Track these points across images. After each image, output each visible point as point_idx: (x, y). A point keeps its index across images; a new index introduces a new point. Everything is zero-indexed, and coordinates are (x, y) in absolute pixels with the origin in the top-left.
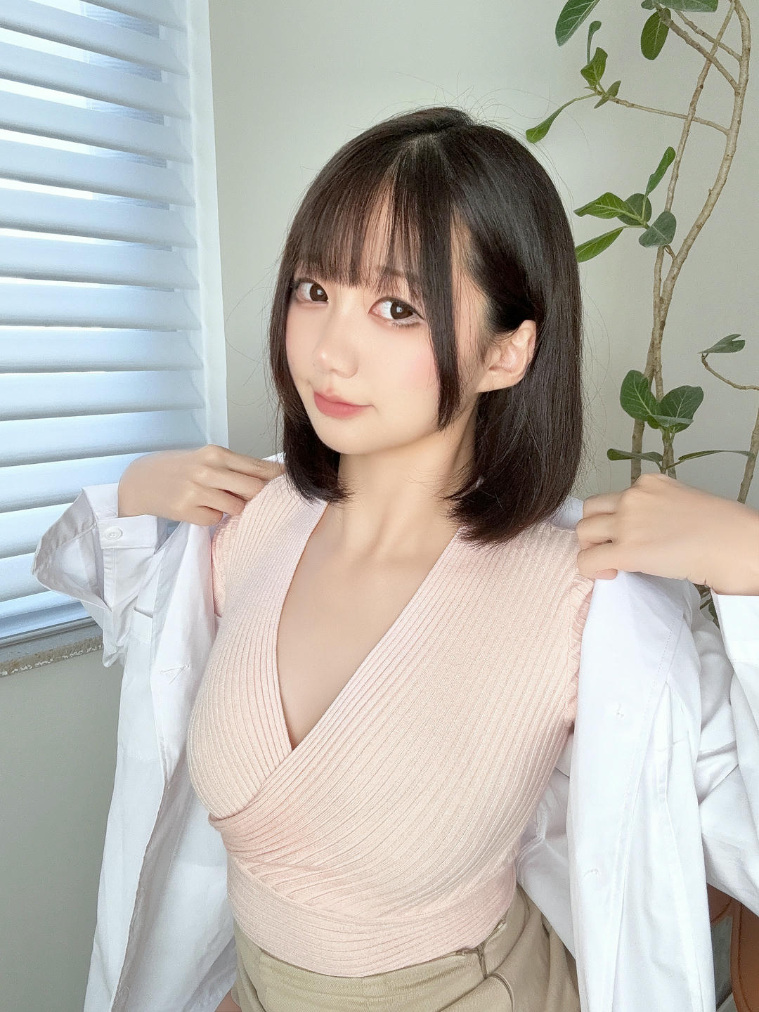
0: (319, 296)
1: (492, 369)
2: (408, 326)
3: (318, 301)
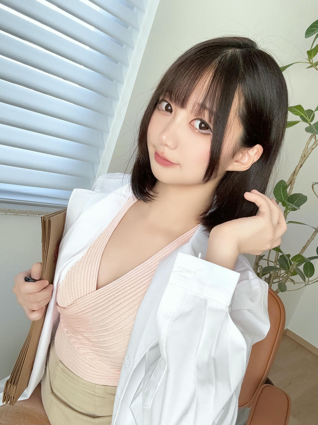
0: (169, 110)
1: (236, 161)
2: (205, 134)
3: (168, 112)
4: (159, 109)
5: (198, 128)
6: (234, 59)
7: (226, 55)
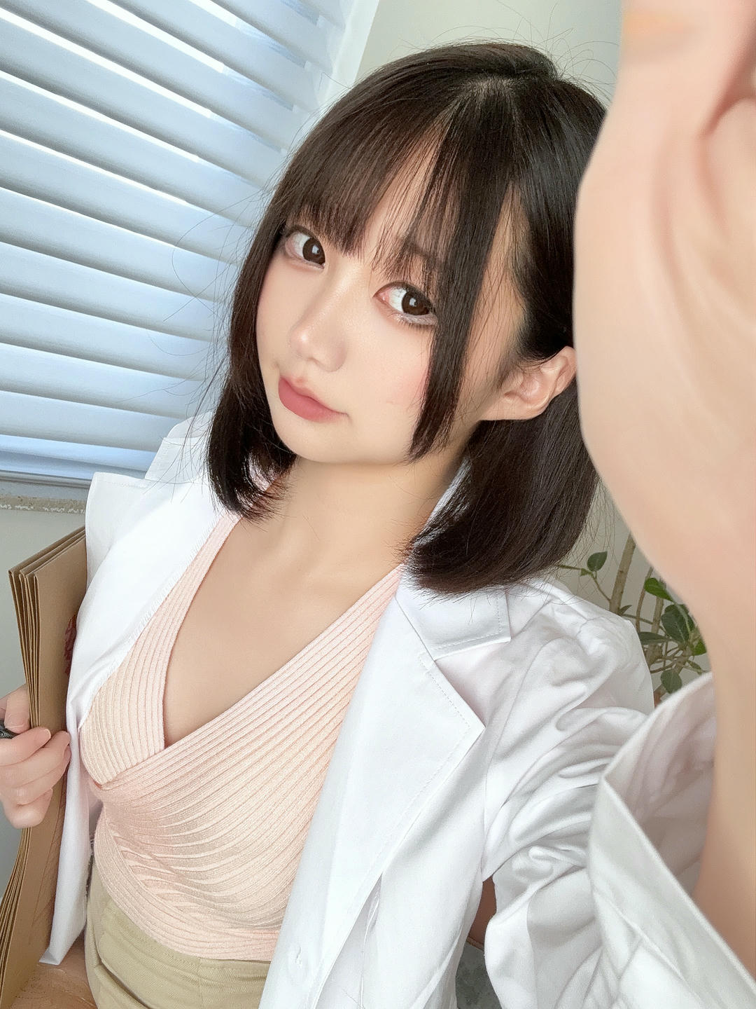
3: (310, 262)
4: (285, 254)
5: (400, 309)
6: (494, 109)
7: (474, 98)
